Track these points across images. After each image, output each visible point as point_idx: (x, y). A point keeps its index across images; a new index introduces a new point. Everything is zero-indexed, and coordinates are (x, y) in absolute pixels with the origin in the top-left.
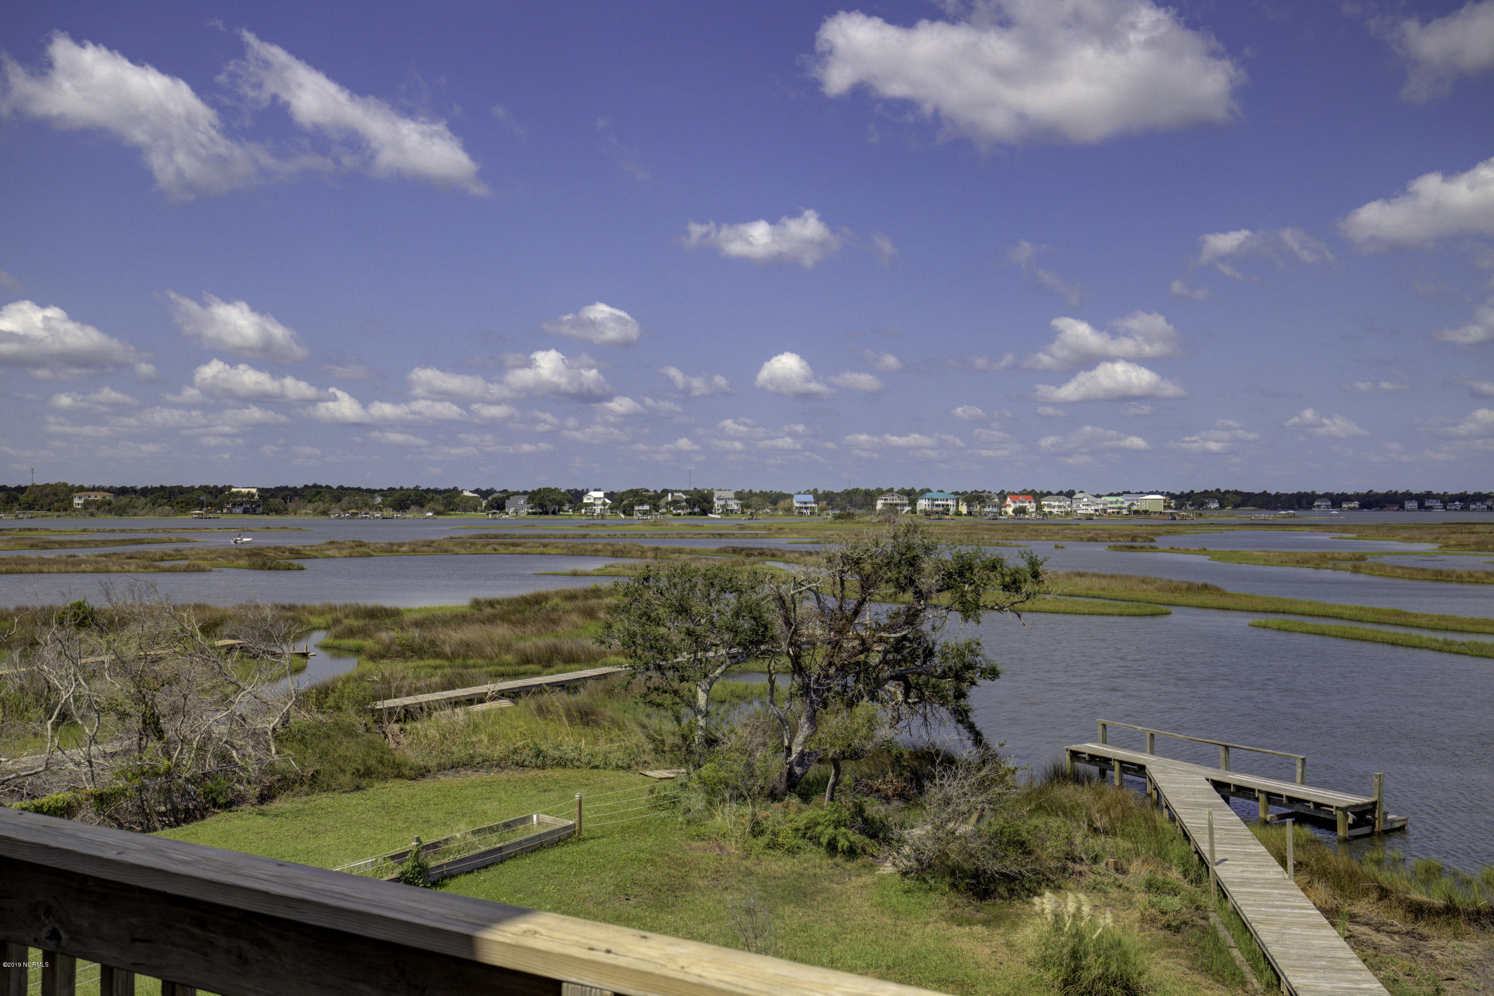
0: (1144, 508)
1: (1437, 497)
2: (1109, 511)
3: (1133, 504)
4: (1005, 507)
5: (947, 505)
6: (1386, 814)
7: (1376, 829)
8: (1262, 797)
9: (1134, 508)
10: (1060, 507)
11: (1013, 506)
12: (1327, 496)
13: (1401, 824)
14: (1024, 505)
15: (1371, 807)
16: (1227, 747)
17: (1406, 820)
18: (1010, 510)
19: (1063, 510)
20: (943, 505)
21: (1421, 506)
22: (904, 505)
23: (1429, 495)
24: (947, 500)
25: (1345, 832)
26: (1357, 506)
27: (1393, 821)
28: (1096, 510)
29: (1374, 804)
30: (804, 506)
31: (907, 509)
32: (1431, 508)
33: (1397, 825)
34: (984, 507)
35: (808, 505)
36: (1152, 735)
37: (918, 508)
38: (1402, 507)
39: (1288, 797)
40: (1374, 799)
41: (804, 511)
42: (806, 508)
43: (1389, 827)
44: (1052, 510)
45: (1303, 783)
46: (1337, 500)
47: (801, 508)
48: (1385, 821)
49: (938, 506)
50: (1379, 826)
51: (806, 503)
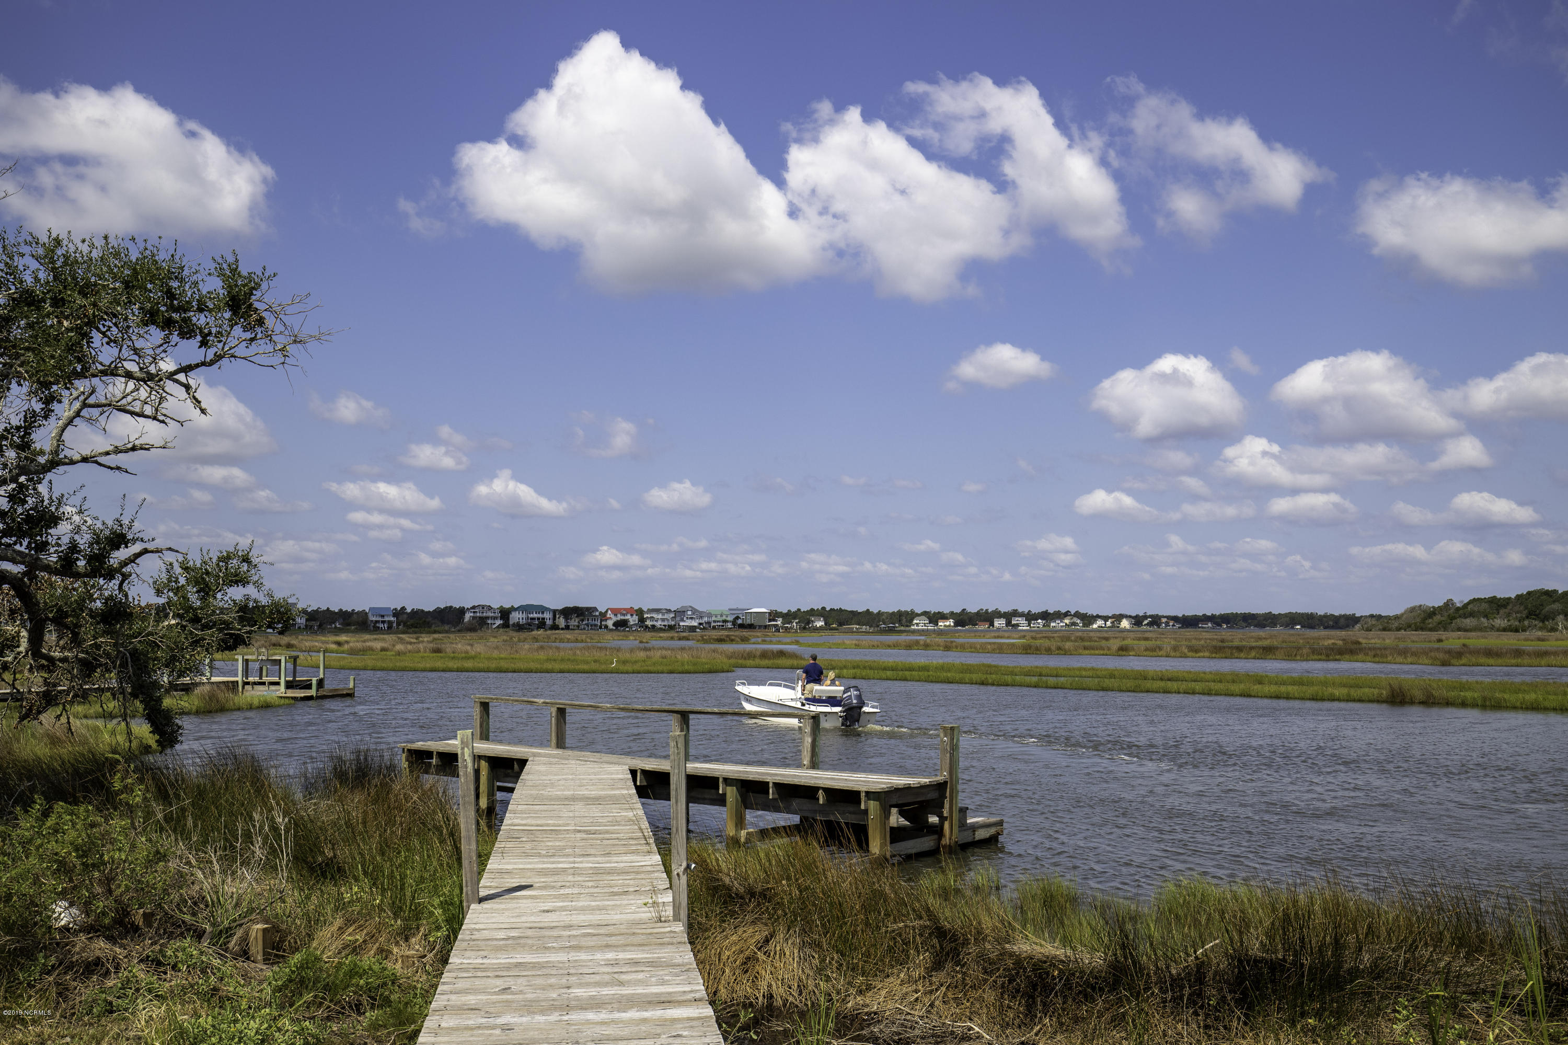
0: (748, 622)
1: (1022, 615)
2: (713, 624)
3: (738, 618)
4: (606, 620)
5: (543, 619)
6: (963, 811)
7: (946, 841)
8: (731, 794)
9: (740, 621)
10: (663, 620)
11: (615, 619)
12: (925, 613)
13: (992, 831)
14: (626, 618)
15: (933, 795)
16: (684, 716)
17: (1000, 823)
18: (610, 623)
19: (666, 623)
20: (538, 619)
21: (1009, 623)
22: (495, 618)
23: (1015, 613)
24: (543, 613)
25: (883, 845)
26: (952, 624)
27: (974, 828)
28: (700, 624)
29: (941, 787)
30: (380, 619)
31: (499, 622)
32: (1017, 625)
33: (981, 834)
34: (583, 620)
35: (386, 619)
36: (561, 712)
37: (511, 623)
38: (992, 624)
39: (776, 785)
40: (940, 779)
41: (381, 625)
42: (383, 622)
43: (967, 837)
44: (655, 623)
45: (814, 765)
46: (934, 618)
47: (377, 622)
48: (963, 825)
49: (532, 619)
50: (950, 834)
51: (383, 616)
